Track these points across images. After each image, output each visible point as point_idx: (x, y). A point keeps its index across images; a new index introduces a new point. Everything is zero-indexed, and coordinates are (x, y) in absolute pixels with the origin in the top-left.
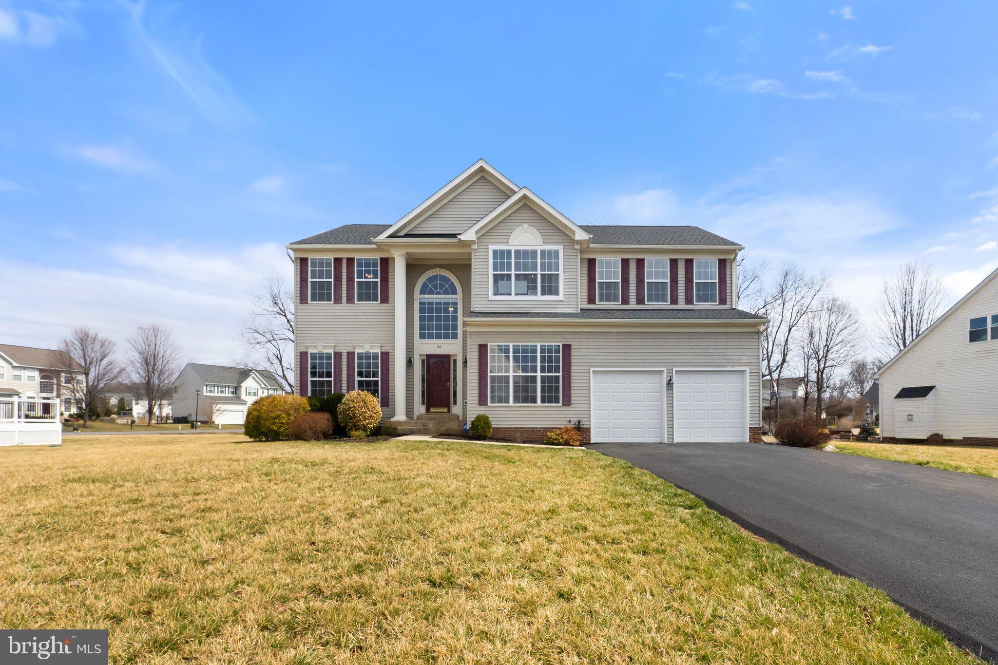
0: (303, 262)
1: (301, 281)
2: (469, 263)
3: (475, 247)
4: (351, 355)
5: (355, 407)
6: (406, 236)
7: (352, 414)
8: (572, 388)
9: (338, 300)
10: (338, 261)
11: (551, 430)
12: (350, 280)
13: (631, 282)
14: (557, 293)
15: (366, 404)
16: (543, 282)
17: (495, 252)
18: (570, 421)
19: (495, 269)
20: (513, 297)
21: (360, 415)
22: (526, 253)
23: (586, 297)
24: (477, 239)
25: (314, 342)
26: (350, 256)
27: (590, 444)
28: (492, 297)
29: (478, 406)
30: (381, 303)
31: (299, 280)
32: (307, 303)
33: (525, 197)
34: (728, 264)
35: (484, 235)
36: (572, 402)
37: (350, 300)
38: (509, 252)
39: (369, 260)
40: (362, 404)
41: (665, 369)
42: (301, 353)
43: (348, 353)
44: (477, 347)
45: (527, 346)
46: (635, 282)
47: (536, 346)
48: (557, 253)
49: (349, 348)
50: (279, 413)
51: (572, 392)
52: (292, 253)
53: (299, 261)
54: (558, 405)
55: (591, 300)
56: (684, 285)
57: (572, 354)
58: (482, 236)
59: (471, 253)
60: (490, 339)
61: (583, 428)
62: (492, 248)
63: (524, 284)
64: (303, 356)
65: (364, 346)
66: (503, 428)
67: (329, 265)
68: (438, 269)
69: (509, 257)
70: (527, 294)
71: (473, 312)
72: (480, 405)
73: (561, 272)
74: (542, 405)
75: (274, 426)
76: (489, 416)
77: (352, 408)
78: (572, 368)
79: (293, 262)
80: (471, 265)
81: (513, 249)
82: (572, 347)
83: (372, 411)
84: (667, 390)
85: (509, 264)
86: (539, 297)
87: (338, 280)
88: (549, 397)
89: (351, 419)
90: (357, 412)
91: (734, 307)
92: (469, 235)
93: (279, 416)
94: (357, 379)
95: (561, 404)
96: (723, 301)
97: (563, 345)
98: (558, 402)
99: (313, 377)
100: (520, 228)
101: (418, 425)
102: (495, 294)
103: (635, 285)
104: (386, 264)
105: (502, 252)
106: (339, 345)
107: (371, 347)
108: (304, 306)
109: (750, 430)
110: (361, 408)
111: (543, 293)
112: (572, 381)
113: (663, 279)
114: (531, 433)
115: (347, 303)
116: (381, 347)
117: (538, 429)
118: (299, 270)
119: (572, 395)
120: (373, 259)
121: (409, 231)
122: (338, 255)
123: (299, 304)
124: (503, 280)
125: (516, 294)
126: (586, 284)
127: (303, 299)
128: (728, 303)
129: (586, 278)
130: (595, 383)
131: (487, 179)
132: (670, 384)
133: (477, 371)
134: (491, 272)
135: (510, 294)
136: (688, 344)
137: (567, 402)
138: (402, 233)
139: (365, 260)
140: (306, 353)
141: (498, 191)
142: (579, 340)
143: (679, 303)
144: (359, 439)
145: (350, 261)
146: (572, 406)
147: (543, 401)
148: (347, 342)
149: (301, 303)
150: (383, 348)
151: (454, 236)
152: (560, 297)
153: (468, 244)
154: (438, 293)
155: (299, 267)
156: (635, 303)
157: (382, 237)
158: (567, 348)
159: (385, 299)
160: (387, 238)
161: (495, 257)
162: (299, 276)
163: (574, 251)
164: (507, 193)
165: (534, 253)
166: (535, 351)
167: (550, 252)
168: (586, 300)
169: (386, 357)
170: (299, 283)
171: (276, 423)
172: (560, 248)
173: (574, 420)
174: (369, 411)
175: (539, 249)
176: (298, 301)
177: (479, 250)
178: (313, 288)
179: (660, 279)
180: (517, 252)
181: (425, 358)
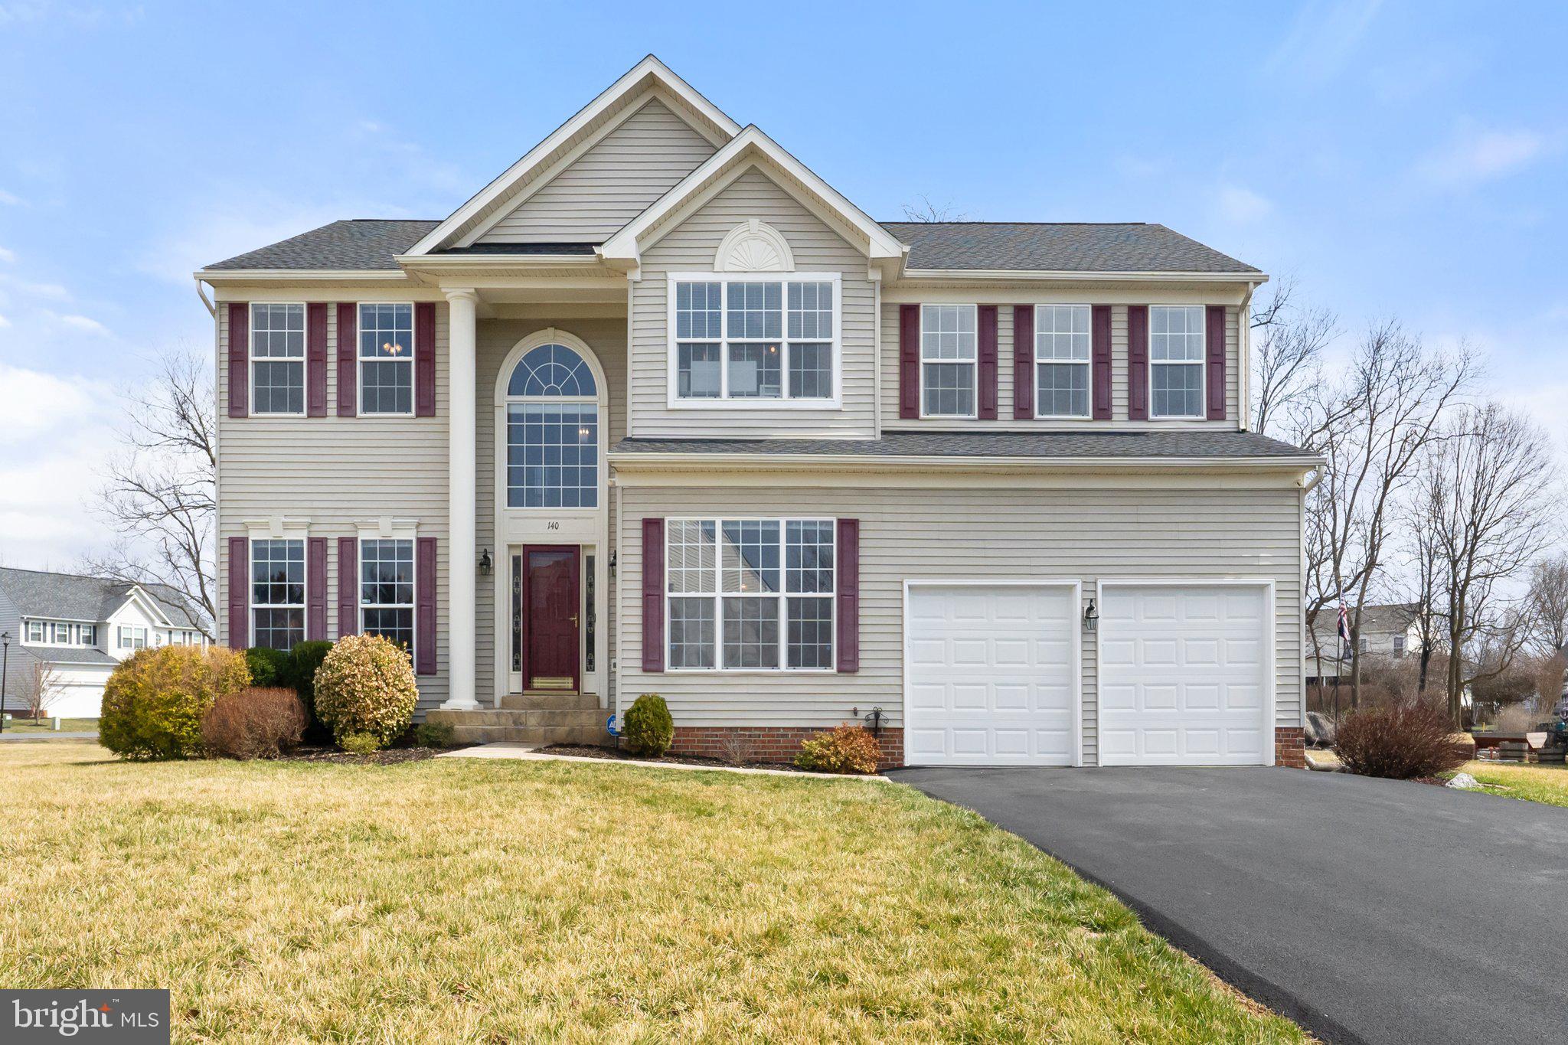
0: (237, 313)
1: (232, 362)
2: (621, 316)
3: (635, 275)
4: (347, 545)
5: (354, 676)
6: (477, 248)
7: (348, 692)
8: (861, 629)
9: (317, 410)
10: (317, 310)
11: (808, 732)
12: (346, 357)
13: (1000, 363)
14: (827, 393)
15: (379, 669)
16: (794, 362)
17: (683, 289)
18: (855, 712)
19: (682, 331)
20: (725, 402)
21: (367, 695)
22: (754, 289)
23: (897, 401)
24: (642, 255)
25: (263, 512)
26: (346, 297)
27: (901, 768)
28: (674, 401)
29: (639, 672)
30: (418, 416)
31: (226, 358)
32: (246, 417)
33: (752, 151)
34: (1229, 318)
35: (656, 245)
36: (862, 664)
37: (346, 409)
38: (715, 288)
39: (390, 307)
40: (370, 668)
41: (1077, 582)
42: (233, 541)
43: (342, 541)
44: (639, 525)
45: (757, 523)
46: (1011, 363)
47: (777, 523)
48: (827, 289)
49: (344, 528)
50: (178, 690)
51: (861, 638)
52: (209, 290)
53: (226, 311)
54: (829, 671)
55: (908, 410)
56: (1126, 372)
57: (861, 543)
58: (653, 247)
59: (626, 291)
60: (670, 507)
61: (886, 729)
62: (677, 277)
63: (750, 368)
64: (236, 546)
65: (377, 524)
66: (699, 729)
67: (295, 321)
68: (551, 330)
69: (716, 302)
70: (757, 394)
71: (630, 439)
72: (645, 670)
73: (836, 340)
74: (791, 670)
75: (166, 723)
76: (667, 698)
77: (347, 677)
78: (861, 578)
79: (213, 313)
80: (626, 320)
81: (724, 280)
82: (862, 526)
83: (394, 686)
84: (1083, 633)
85: (716, 319)
86: (785, 401)
87: (317, 358)
88: (807, 654)
89: (344, 706)
90: (359, 687)
91: (1242, 427)
92: (621, 247)
93: (179, 697)
94: (362, 604)
95: (834, 670)
96: (1216, 412)
97: (841, 522)
98: (826, 663)
99: (261, 602)
100: (742, 228)
101: (503, 720)
102: (683, 393)
103: (1011, 371)
104: (428, 315)
105: (699, 288)
106: (322, 520)
107: (395, 527)
108: (237, 425)
109: (1277, 735)
110: (369, 678)
111: (794, 392)
112: (861, 612)
113: (1076, 356)
114: (763, 742)
115: (340, 415)
116: (419, 525)
117: (782, 732)
118: (225, 335)
119: (861, 647)
120: (399, 307)
121: (485, 235)
122: (318, 297)
123: (226, 419)
124: (701, 359)
125: (732, 394)
126: (897, 370)
127: (236, 407)
128: (1228, 417)
129: (897, 354)
130: (916, 616)
131: (664, 106)
132: (1089, 617)
133: (639, 585)
134: (673, 339)
135: (716, 394)
136: (1133, 519)
137: (849, 664)
138: (466, 242)
139: (381, 307)
140: (244, 541)
141: (690, 134)
142: (879, 509)
143: (1114, 417)
144: (363, 756)
145: (346, 310)
146: (861, 673)
147: (793, 661)
148: (339, 513)
149: (231, 416)
150: (422, 528)
151: (586, 248)
152: (835, 401)
153: (618, 268)
154: (552, 392)
155: (226, 327)
156: (1011, 417)
157: (419, 251)
158: (849, 528)
159: (427, 407)
160: (427, 253)
161: (682, 302)
162: (226, 350)
163: (867, 286)
164: (710, 141)
165: (774, 289)
166: (773, 536)
167: (810, 288)
168: (897, 409)
169: (429, 548)
170: (226, 365)
171: (171, 714)
172: (833, 277)
173: (866, 709)
174: (387, 685)
175: (785, 280)
176: (225, 411)
177: (645, 284)
178: (260, 378)
179: (1068, 355)
180: (734, 289)
181: (520, 552)
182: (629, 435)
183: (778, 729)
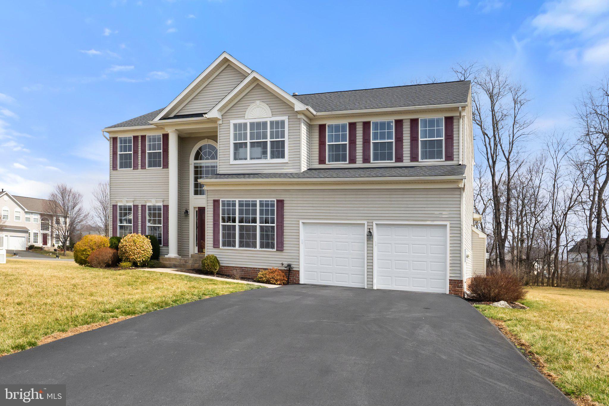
0: (115, 140)
1: (113, 154)
2: (216, 135)
3: (220, 122)
4: (143, 207)
5: (127, 245)
6: (176, 117)
7: (125, 250)
8: (285, 237)
9: (135, 167)
10: (135, 138)
11: (259, 270)
12: (143, 152)
13: (357, 143)
14: (283, 157)
15: (135, 243)
16: (272, 147)
17: (235, 125)
18: (282, 264)
19: (235, 139)
20: (248, 161)
21: (130, 251)
22: (258, 124)
23: (318, 158)
24: (222, 116)
25: (121, 197)
26: (143, 134)
27: (299, 284)
28: (232, 161)
29: (212, 248)
30: (163, 168)
31: (112, 153)
32: (117, 170)
33: (255, 79)
34: (455, 121)
35: (226, 111)
36: (285, 248)
37: (143, 167)
38: (245, 124)
40: (132, 243)
41: (365, 222)
42: (113, 206)
43: (142, 206)
44: (212, 202)
45: (250, 201)
46: (362, 143)
47: (256, 201)
48: (283, 122)
49: (143, 202)
50: (85, 248)
51: (285, 240)
52: (108, 135)
53: (112, 140)
54: (273, 250)
55: (322, 161)
56: (409, 144)
57: (285, 208)
58: (225, 113)
59: (217, 127)
60: (222, 196)
61: (293, 271)
62: (233, 122)
63: (259, 150)
64: (115, 207)
65: (151, 201)
66: (231, 267)
67: (130, 141)
68: (206, 139)
69: (245, 129)
70: (260, 158)
72: (214, 247)
73: (286, 139)
74: (261, 249)
75: (82, 257)
76: (217, 256)
77: (124, 246)
78: (285, 219)
79: (108, 140)
80: (217, 136)
81: (248, 122)
82: (285, 202)
83: (140, 249)
84: (367, 241)
85: (246, 134)
86: (269, 160)
87: (136, 152)
88: (266, 244)
89: (124, 254)
90: (128, 249)
91: (460, 163)
92: (214, 114)
93: (86, 249)
94: (148, 224)
95: (275, 250)
96: (449, 157)
97: (278, 201)
98: (273, 248)
99: (121, 223)
100: (254, 104)
101: (182, 261)
102: (235, 159)
103: (362, 146)
104: (166, 137)
105: (240, 125)
106: (137, 200)
107: (156, 202)
108: (115, 172)
109: (450, 282)
110: (131, 246)
111: (272, 157)
112: (285, 231)
113: (388, 139)
114: (252, 272)
115: (142, 169)
116: (163, 201)
118: (112, 146)
119: (285, 242)
120: (158, 136)
121: (178, 113)
122: (136, 134)
123: (112, 171)
124: (242, 147)
125: (251, 159)
126: (318, 147)
127: (114, 167)
128: (455, 159)
129: (318, 142)
130: (303, 233)
131: (232, 67)
132: (370, 235)
133: (212, 221)
134: (232, 142)
135: (246, 159)
136: (389, 199)
137: (280, 248)
138: (172, 115)
139: (153, 136)
140: (116, 206)
141: (240, 75)
142: (291, 196)
143: (404, 161)
144: (125, 268)
145: (143, 137)
146: (284, 251)
148: (141, 197)
149: (113, 170)
150: (164, 202)
151: (201, 115)
152: (286, 159)
153: (214, 120)
154: (207, 159)
155: (112, 144)
156: (361, 162)
157: (157, 120)
158: (281, 203)
159: (166, 165)
160: (159, 120)
161: (235, 130)
162: (112, 151)
163: (298, 120)
164: (244, 76)
165: (265, 123)
166: (255, 205)
167: (277, 122)
168: (318, 161)
169: (166, 207)
170: (112, 155)
171: (84, 254)
172: (285, 118)
173: (286, 263)
174: (138, 248)
175: (268, 120)
176: (112, 168)
177: (223, 125)
178: (121, 159)
179: (385, 139)
180: (252, 124)
181: (197, 209)
182: (218, 173)
183: (257, 268)
